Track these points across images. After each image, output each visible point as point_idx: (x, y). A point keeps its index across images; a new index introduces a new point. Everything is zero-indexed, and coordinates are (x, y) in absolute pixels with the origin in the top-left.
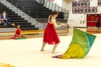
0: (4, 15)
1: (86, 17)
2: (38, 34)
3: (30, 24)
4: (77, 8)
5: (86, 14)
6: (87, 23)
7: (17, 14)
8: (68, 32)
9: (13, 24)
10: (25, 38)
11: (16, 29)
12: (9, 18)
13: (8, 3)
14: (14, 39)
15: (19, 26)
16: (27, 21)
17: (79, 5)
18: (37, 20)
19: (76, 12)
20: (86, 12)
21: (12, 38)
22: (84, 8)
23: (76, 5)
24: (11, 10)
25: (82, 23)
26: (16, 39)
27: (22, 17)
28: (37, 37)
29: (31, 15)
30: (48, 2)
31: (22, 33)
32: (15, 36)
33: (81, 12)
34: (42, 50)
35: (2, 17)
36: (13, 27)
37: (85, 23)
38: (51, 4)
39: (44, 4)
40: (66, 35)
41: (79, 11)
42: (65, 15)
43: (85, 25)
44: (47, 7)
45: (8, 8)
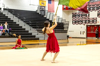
0: (6, 25)
1: (86, 28)
2: (38, 44)
3: (31, 34)
4: (77, 18)
5: (86, 25)
6: (87, 33)
7: (18, 25)
8: (68, 42)
9: (15, 35)
10: (26, 48)
11: (17, 39)
12: (11, 29)
13: (9, 14)
14: (16, 48)
15: (20, 36)
16: (28, 31)
17: (79, 16)
18: (38, 31)
19: (75, 22)
20: (86, 22)
21: (13, 48)
22: (84, 19)
23: (76, 16)
24: (13, 21)
25: (82, 33)
26: (17, 49)
27: (23, 27)
28: (38, 47)
29: (32, 26)
30: (49, 13)
31: (23, 43)
32: (16, 46)
33: (80, 23)
34: (43, 60)
35: (4, 27)
36: (14, 37)
37: (85, 34)
38: (51, 15)
39: (45, 15)
40: (66, 45)
41: (79, 21)
42: (65, 26)
43: (85, 36)
44: (47, 18)
45: (10, 19)
